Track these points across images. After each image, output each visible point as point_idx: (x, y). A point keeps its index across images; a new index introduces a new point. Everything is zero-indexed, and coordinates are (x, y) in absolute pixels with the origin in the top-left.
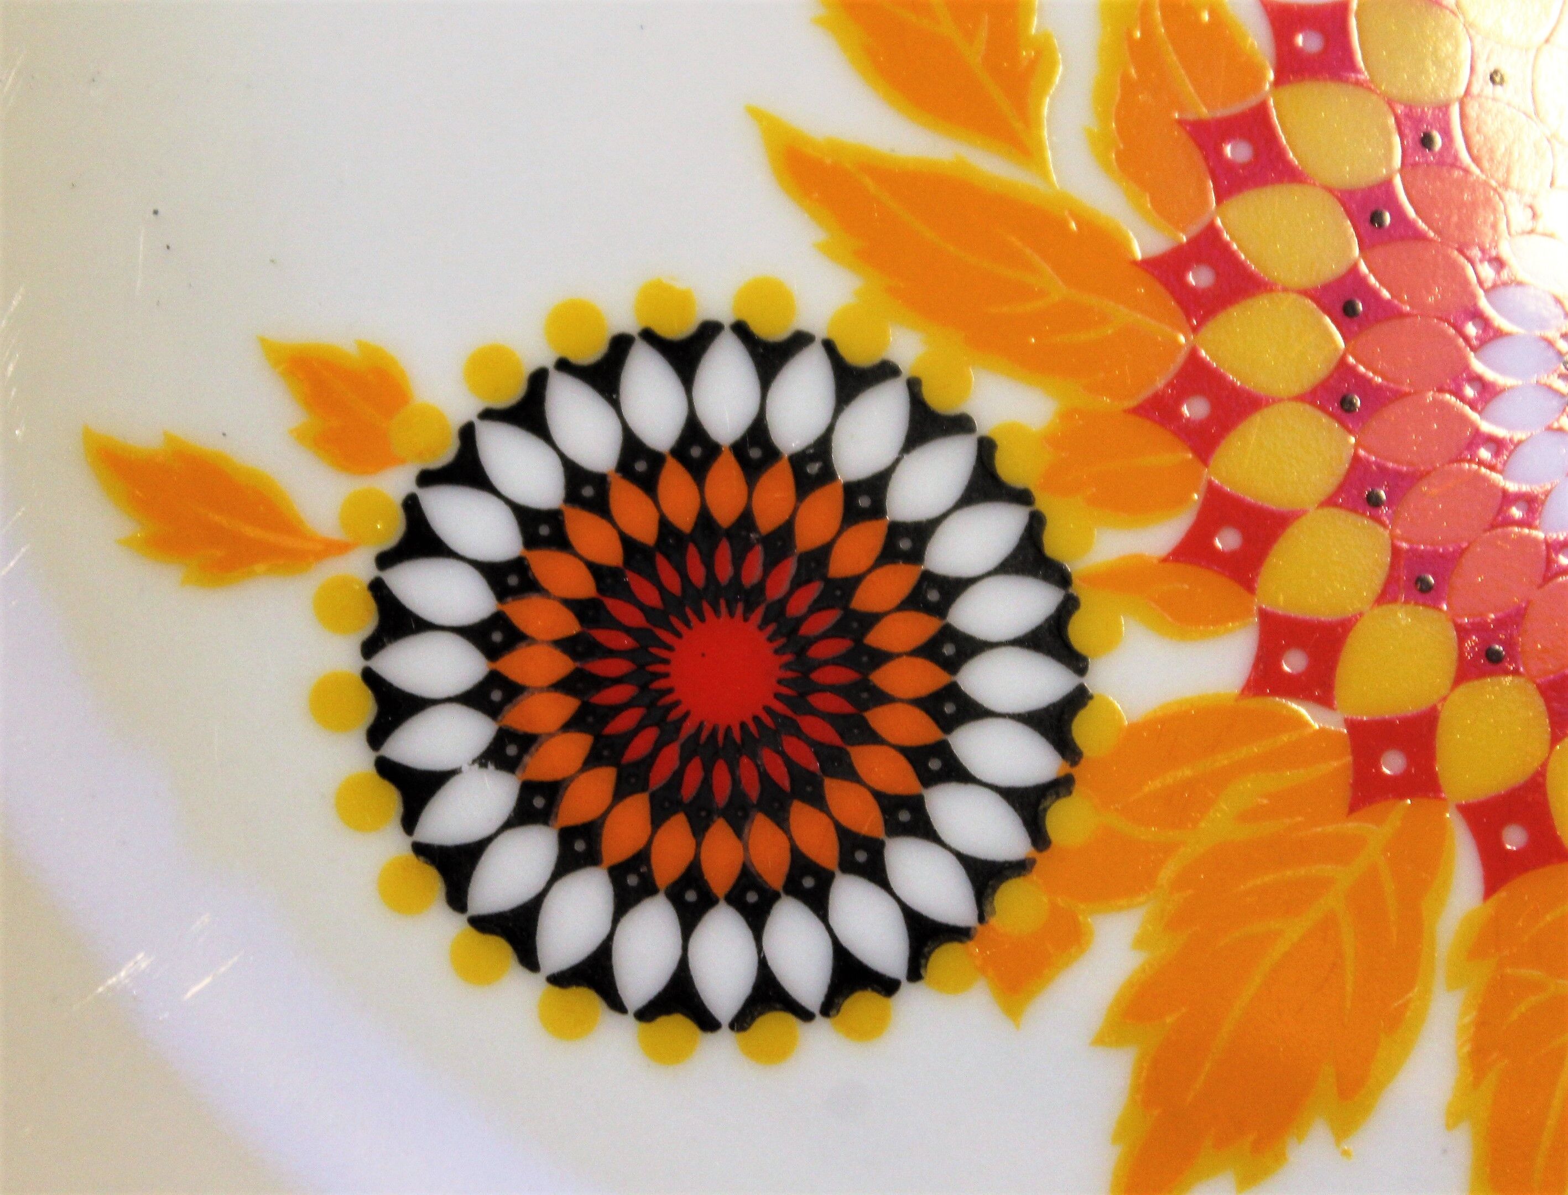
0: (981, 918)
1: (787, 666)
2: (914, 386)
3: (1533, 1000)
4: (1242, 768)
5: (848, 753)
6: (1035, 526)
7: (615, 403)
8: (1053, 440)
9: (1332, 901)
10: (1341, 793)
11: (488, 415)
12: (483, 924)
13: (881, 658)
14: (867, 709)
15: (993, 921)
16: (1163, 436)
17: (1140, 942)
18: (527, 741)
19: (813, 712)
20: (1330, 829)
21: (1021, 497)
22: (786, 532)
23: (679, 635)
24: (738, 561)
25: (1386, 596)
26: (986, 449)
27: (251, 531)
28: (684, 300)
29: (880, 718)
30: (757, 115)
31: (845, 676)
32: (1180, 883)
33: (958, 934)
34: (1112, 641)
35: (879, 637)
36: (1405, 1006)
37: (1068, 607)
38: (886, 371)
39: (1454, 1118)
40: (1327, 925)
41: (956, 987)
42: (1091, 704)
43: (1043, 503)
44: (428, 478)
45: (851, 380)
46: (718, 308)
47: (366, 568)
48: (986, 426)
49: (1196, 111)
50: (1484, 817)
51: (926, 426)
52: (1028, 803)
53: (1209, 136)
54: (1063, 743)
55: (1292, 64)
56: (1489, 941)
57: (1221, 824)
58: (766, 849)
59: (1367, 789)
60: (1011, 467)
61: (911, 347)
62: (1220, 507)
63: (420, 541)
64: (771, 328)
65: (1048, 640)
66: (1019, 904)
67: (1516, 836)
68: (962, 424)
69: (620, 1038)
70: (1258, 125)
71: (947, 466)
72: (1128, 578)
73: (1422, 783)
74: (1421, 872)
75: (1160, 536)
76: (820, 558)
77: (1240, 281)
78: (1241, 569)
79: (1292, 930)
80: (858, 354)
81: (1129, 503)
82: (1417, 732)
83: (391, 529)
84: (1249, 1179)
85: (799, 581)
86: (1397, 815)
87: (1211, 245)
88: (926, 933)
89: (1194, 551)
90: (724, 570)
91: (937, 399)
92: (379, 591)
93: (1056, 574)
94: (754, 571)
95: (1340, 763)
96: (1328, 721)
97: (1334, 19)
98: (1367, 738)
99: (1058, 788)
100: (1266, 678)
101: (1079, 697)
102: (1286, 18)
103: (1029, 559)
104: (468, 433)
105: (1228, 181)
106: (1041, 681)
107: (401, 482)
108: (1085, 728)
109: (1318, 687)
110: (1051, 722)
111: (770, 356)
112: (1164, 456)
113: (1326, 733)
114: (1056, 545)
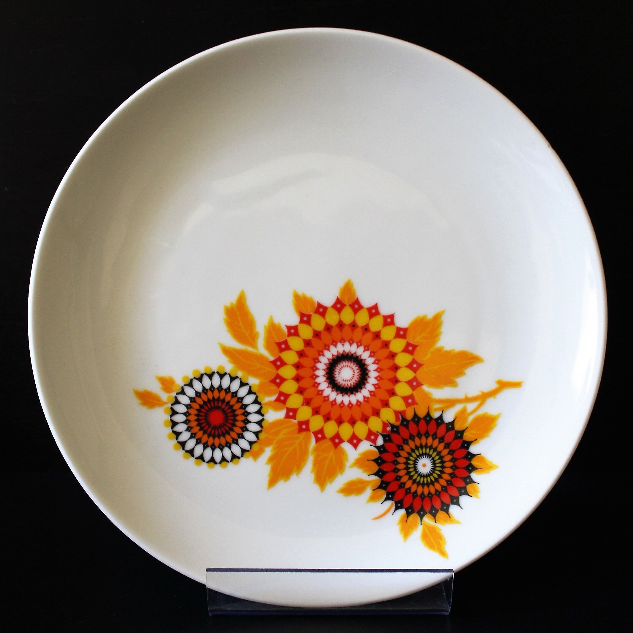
0: (250, 449)
1: (225, 417)
2: (240, 379)
3: (322, 457)
4: (285, 428)
5: (233, 428)
6: (257, 397)
7: (202, 383)
8: (259, 386)
9: (296, 445)
10: (297, 431)
11: (185, 385)
12: (187, 451)
13: (237, 415)
14: (235, 422)
15: (252, 449)
16: (273, 385)
17: (271, 451)
18: (192, 428)
19: (228, 423)
20: (295, 436)
21: (255, 393)
22: (224, 399)
23: (211, 413)
24: (218, 403)
25: (303, 405)
26: (250, 387)
27: (155, 401)
28: (211, 369)
29: (237, 423)
30: (219, 344)
31: (232, 418)
32: (276, 443)
33: (248, 451)
34: (267, 412)
35: (237, 413)
36: (305, 458)
37: (261, 408)
38: (237, 377)
39: (312, 472)
40: (295, 448)
41: (248, 457)
43: (258, 394)
44: (177, 394)
45: (232, 379)
46: (215, 370)
47: (170, 406)
48: (250, 384)
49: (277, 341)
50: (316, 434)
51: (242, 384)
52: (257, 434)
53: (279, 344)
54: (261, 426)
55: (290, 334)
56: (316, 449)
57: (281, 435)
58: (223, 441)
59: (301, 430)
60: (253, 390)
61: (240, 374)
62: (281, 394)
63: (177, 402)
64: (222, 372)
65: (259, 412)
66: (255, 447)
67: (320, 436)
68: (247, 384)
69: (205, 465)
70: (286, 342)
71: (245, 390)
72: (269, 404)
73: (308, 429)
74: (308, 441)
75: (273, 398)
76: (229, 402)
77: (283, 364)
78: (284, 402)
79: (291, 449)
80: (233, 375)
81: (269, 394)
82: (307, 423)
83: (173, 400)
84: (285, 481)
85: (226, 406)
86: (304, 433)
87: (280, 359)
88: (243, 451)
89: (278, 400)
90: (216, 405)
91: (243, 381)
92: (172, 409)
93: (260, 403)
94: (220, 405)
95: (297, 427)
96: (295, 421)
97: (295, 328)
98: (300, 423)
99: (260, 431)
100: (287, 416)
101: (263, 420)
102: (289, 328)
103: (256, 402)
104: (183, 388)
105: (281, 350)
106: (258, 418)
107: (174, 394)
108: (263, 424)
109: (294, 417)
110: (259, 423)
111: (222, 376)
112: (274, 387)
113: (295, 423)
114: (259, 400)
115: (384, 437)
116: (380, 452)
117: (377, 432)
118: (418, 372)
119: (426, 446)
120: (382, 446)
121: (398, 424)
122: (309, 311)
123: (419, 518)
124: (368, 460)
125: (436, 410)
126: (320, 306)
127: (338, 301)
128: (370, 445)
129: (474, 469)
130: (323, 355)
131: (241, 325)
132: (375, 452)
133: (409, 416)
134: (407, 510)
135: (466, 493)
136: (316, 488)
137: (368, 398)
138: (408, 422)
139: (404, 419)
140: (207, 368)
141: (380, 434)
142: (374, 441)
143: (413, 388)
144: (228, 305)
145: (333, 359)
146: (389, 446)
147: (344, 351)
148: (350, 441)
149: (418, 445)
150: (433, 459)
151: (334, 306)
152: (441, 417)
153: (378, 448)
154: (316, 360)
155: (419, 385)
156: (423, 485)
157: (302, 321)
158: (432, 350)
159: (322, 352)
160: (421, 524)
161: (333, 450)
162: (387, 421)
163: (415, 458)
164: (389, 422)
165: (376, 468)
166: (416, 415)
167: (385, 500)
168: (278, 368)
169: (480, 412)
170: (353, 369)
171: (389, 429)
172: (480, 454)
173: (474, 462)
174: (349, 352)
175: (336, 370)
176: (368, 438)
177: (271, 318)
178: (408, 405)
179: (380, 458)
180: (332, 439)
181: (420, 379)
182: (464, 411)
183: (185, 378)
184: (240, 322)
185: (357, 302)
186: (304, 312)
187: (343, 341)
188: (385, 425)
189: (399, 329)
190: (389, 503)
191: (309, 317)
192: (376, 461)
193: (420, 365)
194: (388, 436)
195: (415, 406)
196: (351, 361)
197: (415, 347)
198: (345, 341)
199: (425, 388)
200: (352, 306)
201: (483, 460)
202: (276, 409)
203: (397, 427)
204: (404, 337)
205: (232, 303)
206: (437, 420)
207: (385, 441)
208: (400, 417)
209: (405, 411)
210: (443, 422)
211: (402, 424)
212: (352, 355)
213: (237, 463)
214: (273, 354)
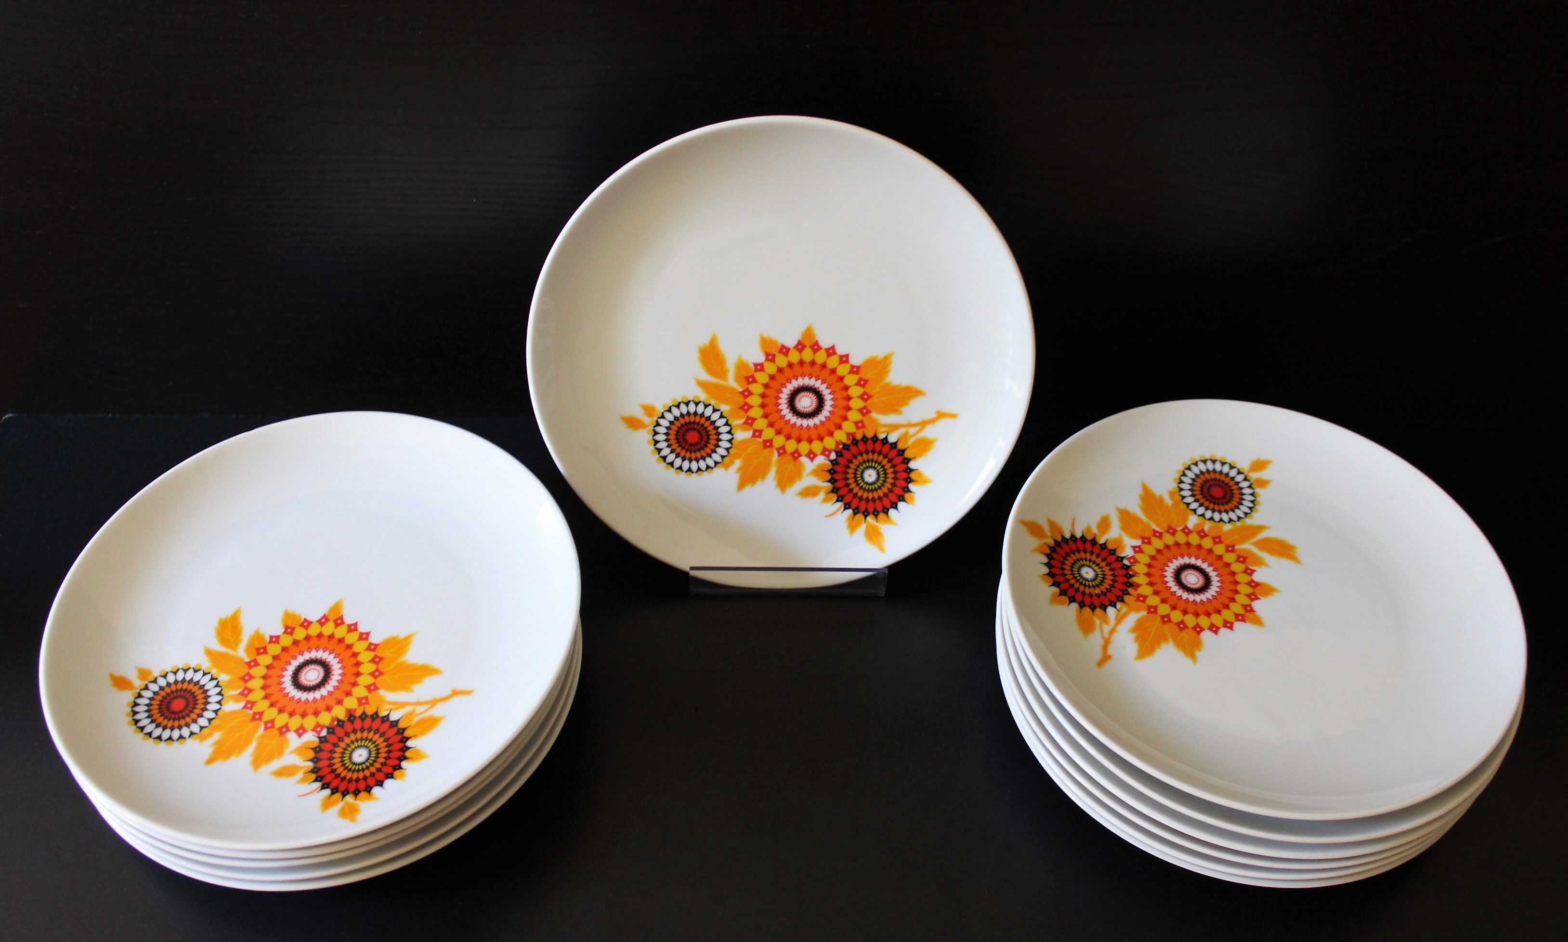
0: (722, 461)
1: (700, 435)
2: (713, 406)
3: (783, 467)
4: (751, 445)
6: (727, 421)
7: (679, 409)
8: (729, 412)
9: (761, 458)
10: (762, 447)
11: (665, 411)
12: (668, 464)
13: (710, 435)
14: (709, 440)
16: (742, 410)
17: (740, 462)
18: (671, 445)
19: (703, 441)
20: (761, 451)
21: (725, 417)
22: (699, 422)
23: (688, 433)
25: (767, 427)
26: (722, 412)
27: (639, 426)
28: (687, 397)
30: (694, 377)
31: (706, 436)
32: (744, 457)
33: (720, 463)
34: (737, 432)
35: (710, 433)
36: (769, 467)
37: (731, 429)
38: (710, 405)
39: (774, 479)
40: (761, 460)
41: (720, 467)
43: (728, 418)
44: (659, 418)
45: (706, 406)
46: (691, 398)
47: (652, 428)
48: (722, 410)
49: (745, 375)
50: (778, 449)
51: (715, 410)
52: (728, 449)
53: (747, 378)
54: (731, 443)
55: (756, 370)
56: (778, 462)
57: (749, 451)
58: (698, 455)
59: (765, 447)
60: (724, 415)
61: (713, 402)
62: (748, 418)
63: (658, 424)
64: (697, 400)
65: (729, 432)
66: (726, 459)
67: (781, 451)
68: (719, 410)
69: (683, 474)
70: (753, 377)
71: (717, 414)
72: (738, 426)
73: (771, 446)
74: (771, 455)
75: (742, 421)
76: (703, 424)
77: (750, 394)
78: (751, 424)
79: (756, 461)
80: (707, 403)
81: (738, 418)
82: (771, 441)
83: (655, 424)
84: (752, 486)
85: (701, 427)
86: (768, 450)
87: (747, 390)
88: (716, 463)
89: (746, 423)
90: (692, 426)
91: (716, 408)
92: (654, 430)
93: (730, 425)
94: (695, 426)
95: (762, 445)
96: (761, 440)
97: (762, 365)
98: (765, 442)
99: (731, 447)
100: (754, 436)
101: (733, 438)
102: (756, 365)
103: (727, 424)
104: (663, 413)
105: (749, 383)
106: (729, 437)
107: (656, 418)
108: (733, 441)
109: (760, 436)
110: (730, 441)
111: (697, 404)
112: (742, 413)
113: (760, 441)
114: (730, 422)
115: (837, 453)
116: (833, 465)
117: (831, 448)
118: (868, 402)
119: (872, 460)
120: (835, 460)
121: (849, 442)
122: (773, 351)
123: (863, 518)
124: (822, 470)
125: (883, 432)
126: (783, 347)
127: (799, 343)
128: (825, 459)
129: (911, 481)
130: (786, 387)
131: (714, 362)
132: (828, 464)
133: (859, 437)
134: (854, 510)
135: (904, 500)
136: (778, 492)
137: (824, 422)
138: (857, 441)
139: (854, 439)
140: (683, 397)
141: (834, 450)
142: (828, 456)
143: (863, 415)
144: (702, 345)
145: (795, 390)
146: (840, 460)
147: (804, 384)
148: (808, 455)
149: (866, 459)
150: (878, 471)
151: (796, 347)
152: (886, 438)
153: (832, 461)
154: (780, 391)
155: (869, 412)
156: (868, 491)
157: (767, 360)
158: (881, 384)
159: (785, 384)
160: (865, 522)
161: (793, 462)
163: (862, 469)
164: (841, 441)
165: (829, 477)
166: (864, 437)
167: (836, 502)
168: (746, 397)
169: (921, 435)
170: (811, 398)
171: (841, 446)
172: (918, 469)
173: (912, 476)
174: (808, 384)
175: (796, 399)
176: (823, 454)
177: (740, 356)
178: (858, 428)
179: (832, 469)
180: (792, 454)
181: (869, 407)
182: (906, 434)
183: (664, 406)
184: (713, 359)
185: (816, 343)
186: (769, 351)
187: (803, 375)
188: (838, 443)
189: (852, 367)
190: (839, 504)
191: (774, 356)
192: (829, 471)
193: (870, 397)
194: (840, 452)
195: (864, 429)
196: (810, 391)
197: (866, 381)
198: (805, 376)
199: (874, 415)
200: (812, 347)
201: (920, 475)
202: (745, 430)
203: (848, 446)
204: (857, 373)
205: (705, 344)
206: (882, 440)
207: (837, 456)
208: (851, 438)
209: (855, 433)
210: (887, 442)
211: (852, 443)
212: (811, 387)
213: (711, 472)
214: (741, 386)
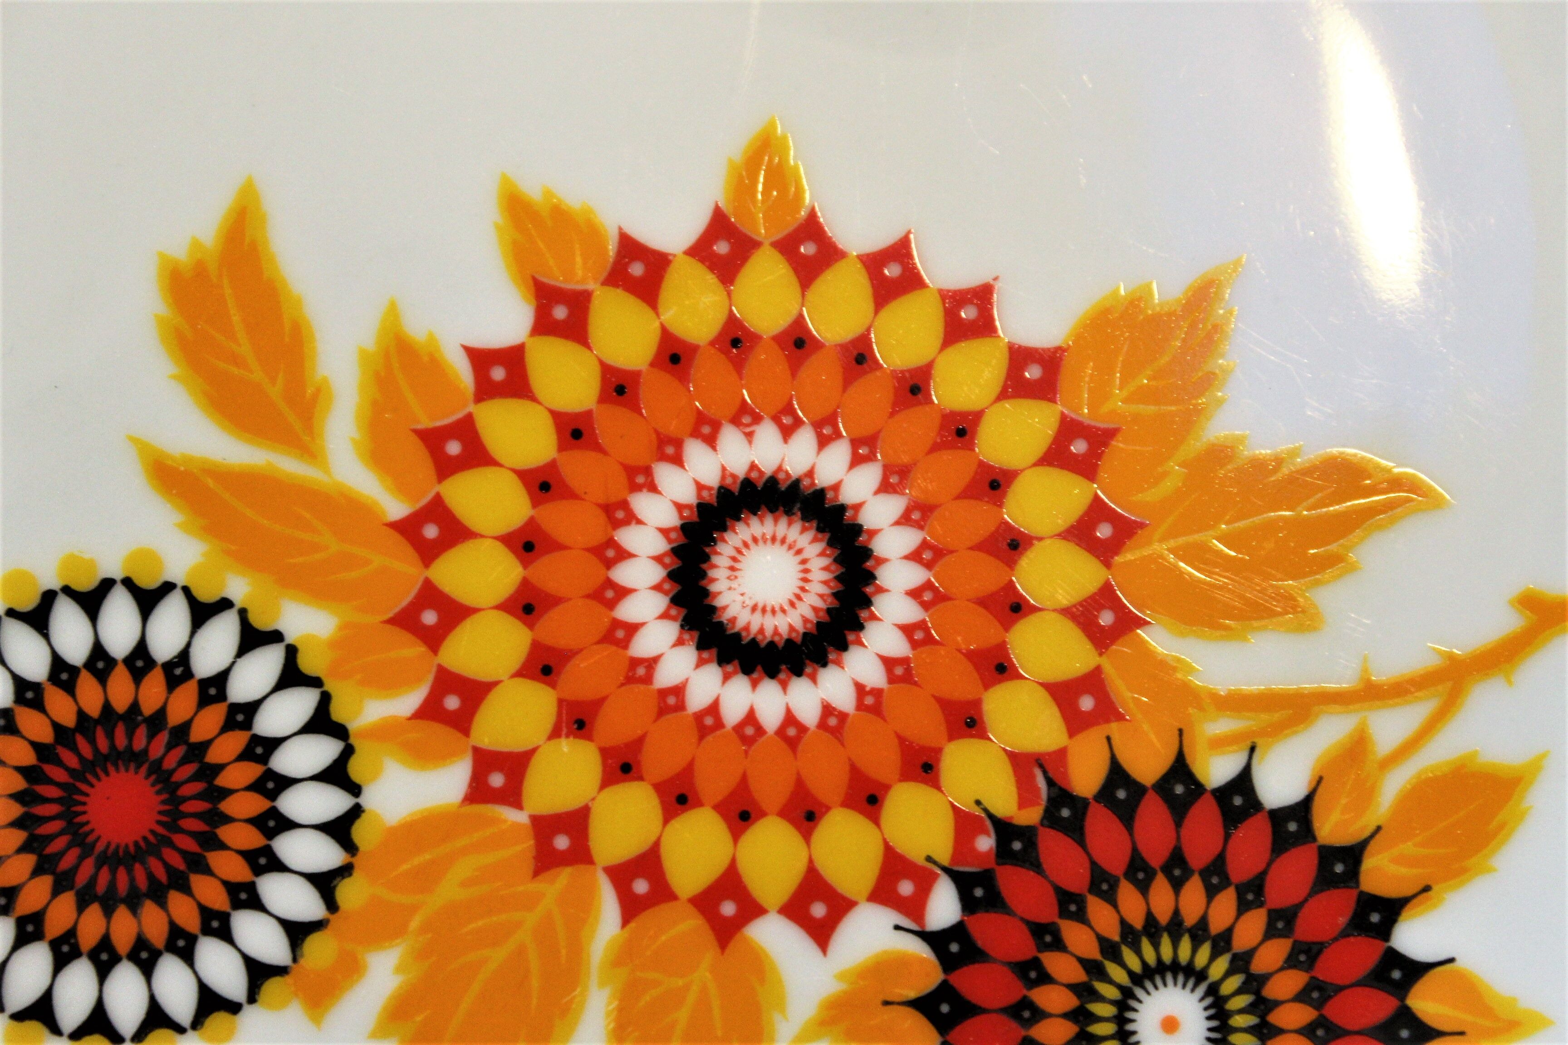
0: (295, 960)
1: (164, 802)
2: (243, 614)
3: (655, 992)
4: (465, 851)
5: (205, 857)
6: (325, 700)
7: (46, 636)
8: (335, 644)
9: (523, 936)
10: (529, 865)
13: (225, 793)
14: (217, 827)
15: (302, 962)
16: (406, 637)
17: (399, 969)
19: (181, 831)
20: (521, 888)
21: (315, 682)
22: (161, 714)
23: (92, 786)
24: (130, 734)
25: (555, 734)
26: (292, 652)
28: (91, 564)
29: (226, 833)
30: (135, 441)
31: (201, 806)
32: (424, 929)
33: (280, 971)
34: (378, 772)
35: (224, 780)
36: (571, 1001)
37: (348, 752)
38: (225, 604)
40: (521, 952)
41: (282, 1005)
42: (364, 816)
43: (329, 686)
45: (202, 612)
46: (114, 569)
48: (291, 637)
49: (426, 423)
50: (621, 876)
51: (252, 639)
52: (324, 883)
53: (432, 439)
54: (348, 845)
55: (487, 389)
56: (624, 956)
57: (450, 889)
58: (153, 924)
59: (546, 861)
60: (308, 664)
61: (239, 587)
62: (446, 681)
64: (148, 581)
65: (335, 775)
66: (319, 950)
67: (641, 887)
68: (276, 637)
70: (466, 429)
71: (264, 666)
72: (386, 732)
73: (580, 855)
74: (581, 912)
75: (407, 703)
76: (184, 728)
77: (456, 533)
78: (461, 722)
79: (497, 956)
80: (206, 594)
81: (387, 683)
82: (577, 822)
85: (170, 747)
86: (564, 876)
87: (437, 510)
88: (258, 973)
89: (430, 711)
90: (121, 741)
91: (261, 621)
93: (339, 731)
94: (140, 741)
95: (527, 845)
96: (518, 818)
97: (513, 357)
98: (544, 827)
99: (345, 871)
100: (478, 792)
101: (356, 812)
102: (482, 359)
103: (321, 723)
105: (446, 468)
106: (330, 803)
108: (360, 832)
109: (512, 796)
110: (338, 830)
111: (148, 600)
112: (409, 650)
113: (516, 826)
114: (339, 712)
115: (963, 883)
116: (948, 962)
117: (929, 859)
118: (1120, 560)
119: (1176, 928)
120: (957, 931)
121: (1031, 816)
122: (579, 274)
124: (886, 1003)
125: (1219, 744)
126: (630, 248)
127: (720, 225)
128: (897, 928)
129: (1424, 1035)
130: (653, 488)
131: (245, 348)
132: (922, 961)
133: (1086, 777)
137: (877, 693)
138: (1079, 805)
139: (1060, 795)
140: (71, 562)
141: (946, 870)
142: (914, 908)
143: (1101, 640)
144: (180, 250)
145: (702, 507)
146: (989, 931)
147: (753, 467)
148: (795, 911)
149: (1137, 921)
150: (1213, 990)
151: (701, 250)
152: (1244, 782)
153: (935, 940)
154: (619, 514)
155: (1129, 623)
157: (543, 325)
158: (1189, 451)
159: (648, 471)
161: (709, 954)
162: (978, 803)
163: (1120, 987)
164: (986, 810)
165: (927, 1041)
166: (1117, 775)
168: (429, 553)
170: (799, 552)
171: (986, 843)
172: (1451, 960)
173: (1424, 1002)
174: (780, 469)
175: (715, 559)
176: (883, 893)
177: (393, 312)
178: (1076, 722)
179: (944, 991)
180: (706, 902)
182: (1355, 750)
184: (241, 335)
185: (811, 227)
186: (556, 278)
187: (746, 420)
188: (965, 823)
189: (1018, 356)
191: (579, 302)
192: (924, 1005)
193: (1127, 530)
194: (985, 878)
195: (1114, 728)
196: (789, 513)
197: (1101, 439)
198: (757, 419)
199: (1158, 639)
200: (787, 248)
201: (1464, 989)
202: (423, 757)
203: (1027, 834)
204: (1045, 391)
205: (196, 245)
206: (1223, 793)
207: (968, 903)
208: (1041, 782)
209: (1061, 754)
210: (1253, 803)
211: (1051, 818)
212: (797, 482)
213: (230, 1034)
214: (401, 487)
